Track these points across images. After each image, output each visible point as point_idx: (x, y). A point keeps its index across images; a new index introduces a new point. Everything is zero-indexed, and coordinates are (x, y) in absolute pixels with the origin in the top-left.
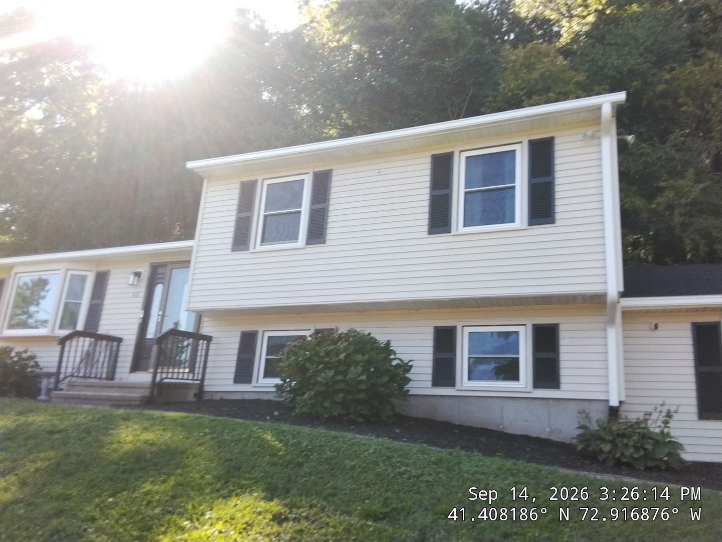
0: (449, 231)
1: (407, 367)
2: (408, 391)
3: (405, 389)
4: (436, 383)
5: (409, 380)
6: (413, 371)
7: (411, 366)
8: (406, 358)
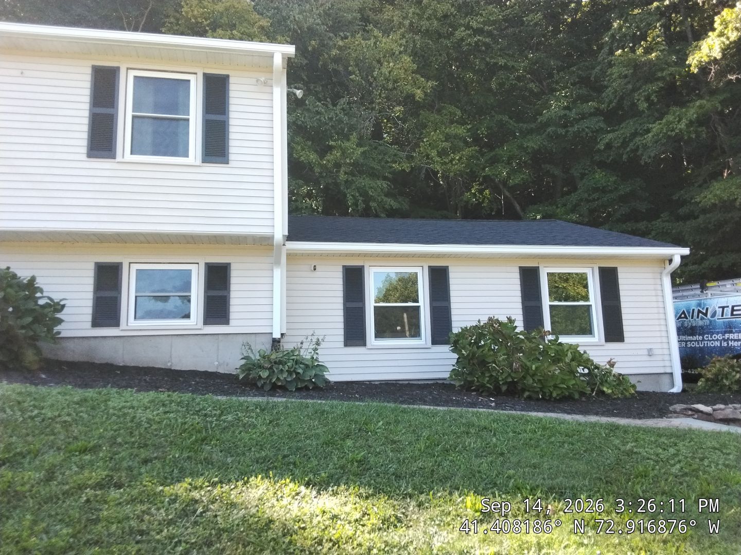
0: (113, 157)
1: (58, 307)
2: (59, 333)
3: (55, 331)
4: (96, 324)
5: (60, 321)
6: (65, 310)
7: (63, 306)
8: (56, 297)
